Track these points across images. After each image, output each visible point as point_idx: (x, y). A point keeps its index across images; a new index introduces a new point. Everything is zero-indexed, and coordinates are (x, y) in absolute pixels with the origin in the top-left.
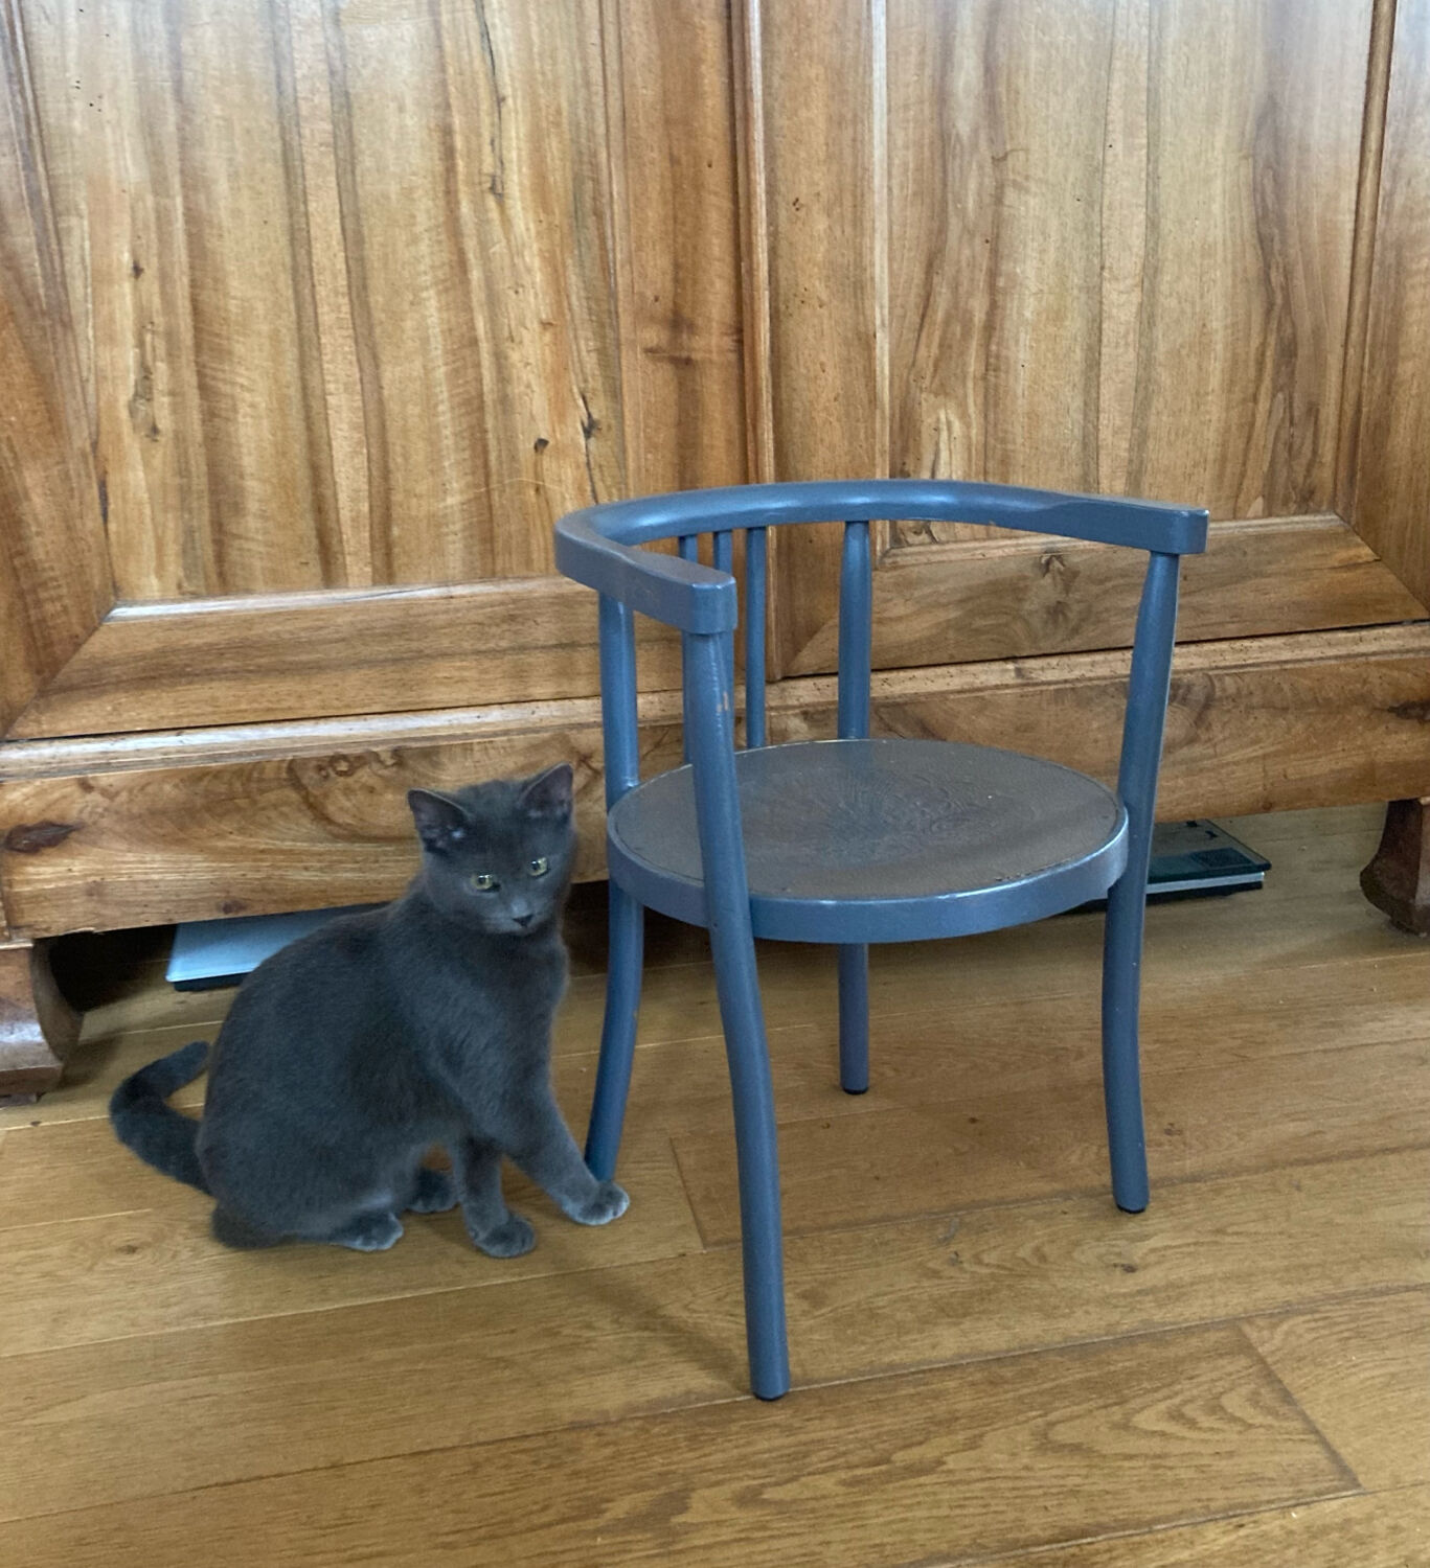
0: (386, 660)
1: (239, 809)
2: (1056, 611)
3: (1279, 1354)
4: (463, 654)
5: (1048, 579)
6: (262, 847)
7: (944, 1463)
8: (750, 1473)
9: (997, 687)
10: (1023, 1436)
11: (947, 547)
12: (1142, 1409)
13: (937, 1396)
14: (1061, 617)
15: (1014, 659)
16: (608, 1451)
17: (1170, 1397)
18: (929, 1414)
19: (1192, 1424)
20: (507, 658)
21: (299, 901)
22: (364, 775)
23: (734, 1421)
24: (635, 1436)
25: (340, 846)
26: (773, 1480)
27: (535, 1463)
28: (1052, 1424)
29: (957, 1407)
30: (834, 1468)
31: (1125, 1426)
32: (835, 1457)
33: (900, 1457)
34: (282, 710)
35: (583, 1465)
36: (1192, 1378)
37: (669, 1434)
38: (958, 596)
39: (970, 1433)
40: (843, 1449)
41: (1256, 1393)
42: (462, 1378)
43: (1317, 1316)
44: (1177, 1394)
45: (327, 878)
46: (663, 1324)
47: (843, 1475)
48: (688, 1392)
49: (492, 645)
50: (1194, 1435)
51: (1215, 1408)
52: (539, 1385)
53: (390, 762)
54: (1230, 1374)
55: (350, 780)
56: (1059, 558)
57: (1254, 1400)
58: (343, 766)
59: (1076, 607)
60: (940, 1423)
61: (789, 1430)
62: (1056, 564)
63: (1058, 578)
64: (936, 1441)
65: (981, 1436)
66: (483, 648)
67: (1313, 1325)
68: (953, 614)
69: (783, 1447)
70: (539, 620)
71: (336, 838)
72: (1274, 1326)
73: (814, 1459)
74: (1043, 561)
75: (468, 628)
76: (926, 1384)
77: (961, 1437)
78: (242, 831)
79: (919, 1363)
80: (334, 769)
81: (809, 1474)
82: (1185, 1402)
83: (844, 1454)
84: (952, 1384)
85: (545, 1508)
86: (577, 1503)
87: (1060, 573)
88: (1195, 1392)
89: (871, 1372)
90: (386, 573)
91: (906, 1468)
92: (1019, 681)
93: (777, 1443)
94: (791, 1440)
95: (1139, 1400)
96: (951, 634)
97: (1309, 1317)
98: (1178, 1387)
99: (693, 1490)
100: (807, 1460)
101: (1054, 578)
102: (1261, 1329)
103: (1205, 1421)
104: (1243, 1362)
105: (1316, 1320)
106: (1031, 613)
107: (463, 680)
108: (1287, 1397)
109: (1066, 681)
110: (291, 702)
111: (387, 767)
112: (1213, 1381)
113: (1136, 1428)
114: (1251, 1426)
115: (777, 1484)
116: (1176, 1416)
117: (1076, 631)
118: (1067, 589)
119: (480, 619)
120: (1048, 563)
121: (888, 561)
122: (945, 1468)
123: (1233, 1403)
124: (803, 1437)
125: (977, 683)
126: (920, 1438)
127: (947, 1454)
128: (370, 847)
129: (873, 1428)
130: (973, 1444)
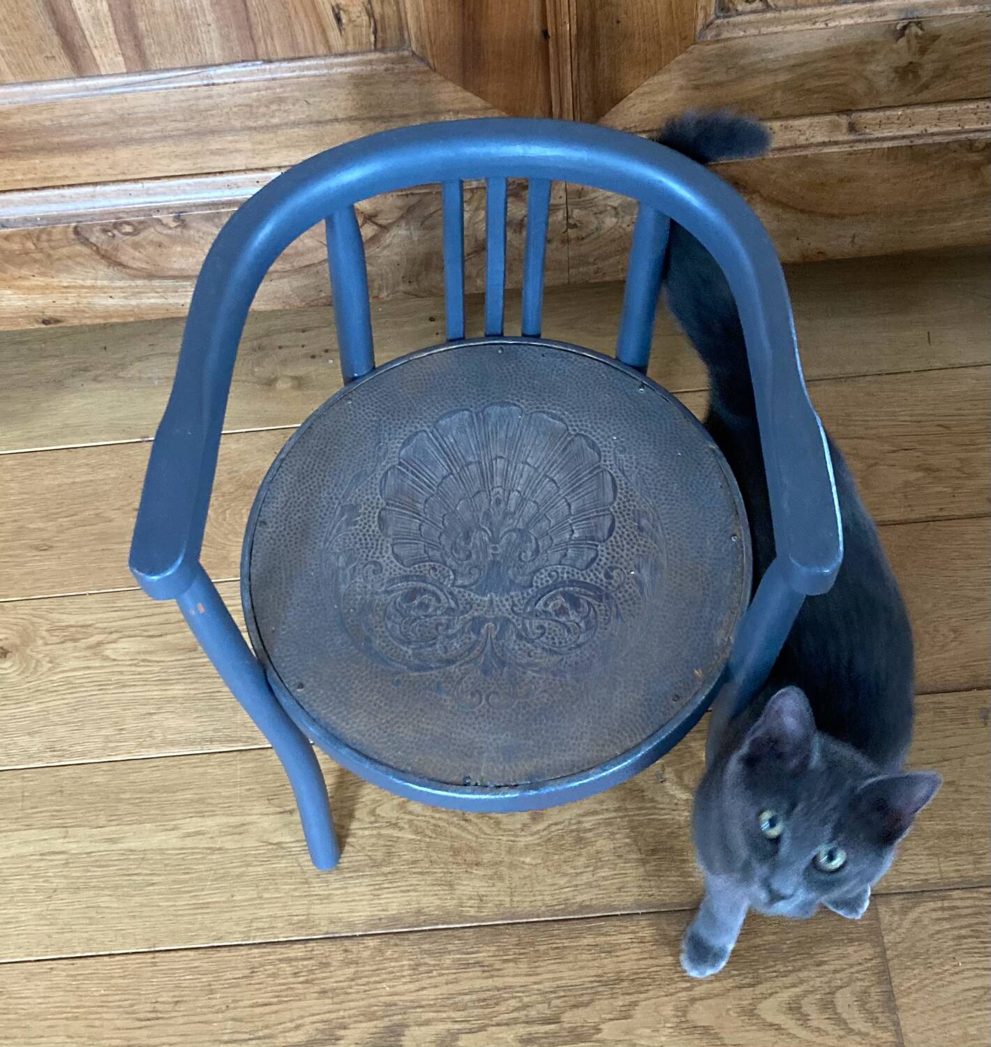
0: (155, 138)
1: (35, 261)
2: (907, 73)
3: (900, 948)
4: (233, 130)
5: (902, 42)
6: (65, 284)
7: (599, 1031)
8: (453, 1014)
9: (824, 144)
10: (668, 1011)
11: (784, 14)
12: (771, 994)
13: (610, 951)
14: (911, 76)
15: (847, 112)
16: (350, 971)
17: (794, 986)
18: (600, 972)
19: (804, 1019)
20: (280, 132)
21: (111, 317)
22: (150, 234)
23: (449, 952)
24: (372, 957)
25: (140, 282)
26: (468, 1026)
27: (296, 974)
28: (693, 1000)
29: (623, 967)
30: (515, 1021)
31: (750, 1012)
32: (517, 1009)
33: (570, 1018)
34: (59, 178)
35: (330, 984)
36: (819, 964)
37: (396, 960)
38: (792, 62)
39: (629, 999)
40: (526, 1000)
41: (865, 992)
42: (249, 865)
43: (946, 904)
44: (802, 982)
45: (134, 302)
46: (410, 821)
47: (522, 1030)
48: (419, 912)
49: (261, 122)
50: (803, 1034)
51: (827, 1005)
52: (306, 883)
53: (173, 224)
54: (851, 966)
55: (137, 238)
56: (918, 24)
57: (862, 999)
58: (128, 229)
59: (929, 66)
60: (605, 984)
61: (488, 970)
62: (914, 29)
63: (914, 42)
64: (598, 1005)
65: (635, 1004)
66: (254, 125)
67: (939, 914)
68: (782, 78)
69: (482, 990)
70: (311, 100)
71: (134, 277)
72: (905, 911)
73: (502, 1008)
74: (898, 28)
75: (235, 110)
76: (605, 935)
77: (620, 1002)
78: (42, 274)
79: (605, 908)
80: (119, 231)
81: (498, 1025)
82: (806, 993)
83: (526, 1007)
84: (625, 938)
85: (298, 1027)
86: (320, 1026)
87: (916, 36)
88: (818, 982)
89: (563, 911)
90: (139, 60)
91: (572, 1030)
92: (852, 137)
93: (478, 984)
94: (489, 983)
95: (768, 985)
96: (779, 94)
97: (939, 904)
98: (803, 974)
99: (408, 1026)
100: (497, 1008)
101: (909, 42)
102: (894, 912)
103: (817, 1019)
104: (867, 951)
105: (943, 909)
106: (874, 73)
107: (238, 151)
108: (890, 1003)
109: (904, 137)
110: (67, 172)
111: (170, 228)
112: (835, 971)
113: (758, 1017)
114: (851, 1031)
115: (471, 1032)
116: (794, 1008)
117: (926, 87)
118: (923, 51)
119: (249, 102)
120: (905, 28)
121: (710, 35)
122: (599, 1036)
123: (844, 1000)
124: (499, 982)
125: (802, 140)
126: (586, 998)
127: (604, 1021)
128: (169, 283)
129: (555, 979)
130: (625, 1015)
